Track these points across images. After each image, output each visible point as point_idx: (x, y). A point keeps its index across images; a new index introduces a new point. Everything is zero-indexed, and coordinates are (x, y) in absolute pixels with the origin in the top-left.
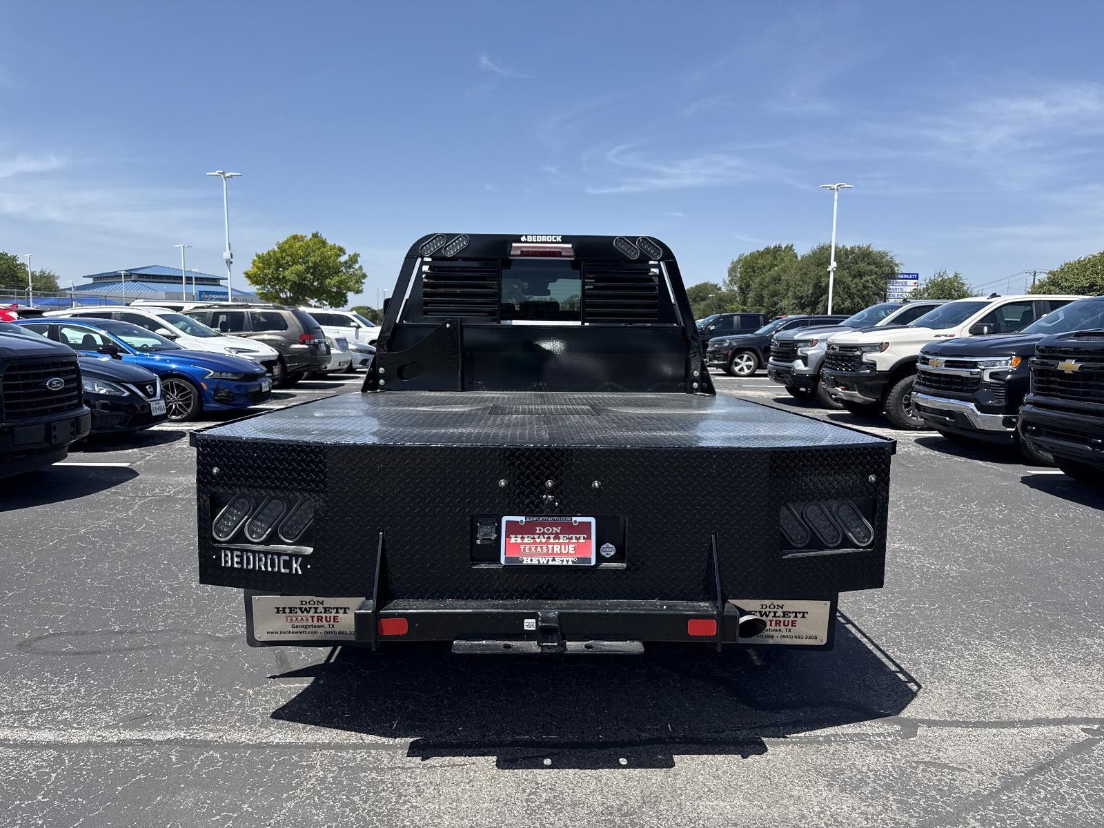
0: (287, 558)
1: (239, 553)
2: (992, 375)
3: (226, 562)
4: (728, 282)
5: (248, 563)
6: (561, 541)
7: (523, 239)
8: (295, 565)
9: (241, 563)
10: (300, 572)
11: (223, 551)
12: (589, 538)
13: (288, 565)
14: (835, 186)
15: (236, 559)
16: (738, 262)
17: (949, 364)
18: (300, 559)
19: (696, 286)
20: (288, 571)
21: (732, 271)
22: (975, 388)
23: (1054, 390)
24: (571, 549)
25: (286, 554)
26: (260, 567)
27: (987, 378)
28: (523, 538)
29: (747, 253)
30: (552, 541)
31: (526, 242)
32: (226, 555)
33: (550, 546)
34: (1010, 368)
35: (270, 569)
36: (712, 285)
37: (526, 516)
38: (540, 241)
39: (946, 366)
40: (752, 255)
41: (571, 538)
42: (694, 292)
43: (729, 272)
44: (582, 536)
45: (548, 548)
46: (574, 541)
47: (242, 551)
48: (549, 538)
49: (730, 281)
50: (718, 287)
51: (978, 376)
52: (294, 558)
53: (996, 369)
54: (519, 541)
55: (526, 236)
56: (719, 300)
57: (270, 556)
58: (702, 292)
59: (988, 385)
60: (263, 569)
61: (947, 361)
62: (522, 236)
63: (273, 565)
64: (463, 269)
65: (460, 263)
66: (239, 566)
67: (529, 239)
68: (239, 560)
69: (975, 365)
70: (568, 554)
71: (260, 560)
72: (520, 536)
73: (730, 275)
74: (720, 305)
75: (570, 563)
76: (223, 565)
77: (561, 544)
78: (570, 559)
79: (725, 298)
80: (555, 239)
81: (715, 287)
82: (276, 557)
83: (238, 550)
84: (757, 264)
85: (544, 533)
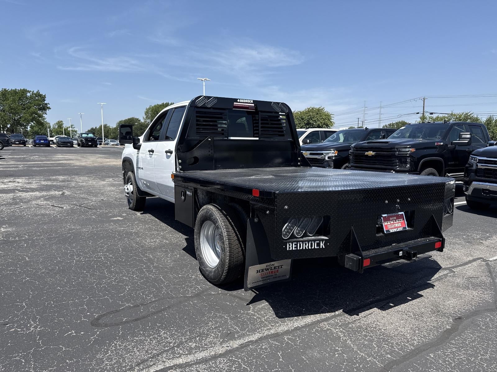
0: (318, 242)
1: (296, 243)
2: (329, 158)
3: (289, 248)
4: (145, 118)
5: (300, 247)
6: (397, 222)
7: (238, 101)
8: (321, 244)
9: (297, 247)
10: (324, 247)
11: (288, 243)
12: (404, 219)
13: (318, 245)
14: (203, 79)
15: (294, 246)
16: (149, 108)
17: (311, 154)
18: (324, 242)
19: (128, 119)
20: (318, 247)
21: (146, 113)
22: (323, 162)
23: (362, 162)
24: (400, 225)
25: (317, 240)
26: (305, 248)
27: (327, 159)
28: (387, 222)
29: (153, 105)
30: (395, 222)
31: (239, 102)
32: (289, 245)
33: (395, 224)
34: (333, 155)
35: (310, 248)
36: (136, 119)
37: (387, 214)
38: (245, 102)
39: (310, 155)
40: (155, 106)
41: (399, 221)
42: (127, 122)
43: (145, 113)
44: (402, 219)
45: (394, 225)
46: (400, 221)
47: (297, 242)
48: (394, 221)
49: (146, 117)
50: (139, 119)
51: (323, 158)
52: (321, 241)
53: (330, 155)
54: (387, 224)
55: (240, 99)
56: (141, 126)
57: (310, 242)
58: (131, 122)
59: (327, 161)
60: (307, 248)
61: (310, 153)
62: (238, 99)
63: (311, 246)
64: (215, 113)
65: (212, 110)
66: (296, 249)
67: (241, 101)
68: (296, 246)
69: (322, 154)
70: (400, 227)
71: (306, 244)
72: (386, 222)
73: (146, 114)
74: (141, 128)
75: (402, 230)
76: (288, 249)
77: (397, 223)
78: (402, 228)
79: (143, 125)
80: (251, 101)
81: (138, 120)
82: (313, 242)
83: (295, 242)
84: (159, 110)
85: (392, 220)
